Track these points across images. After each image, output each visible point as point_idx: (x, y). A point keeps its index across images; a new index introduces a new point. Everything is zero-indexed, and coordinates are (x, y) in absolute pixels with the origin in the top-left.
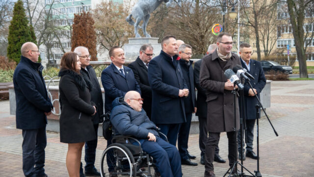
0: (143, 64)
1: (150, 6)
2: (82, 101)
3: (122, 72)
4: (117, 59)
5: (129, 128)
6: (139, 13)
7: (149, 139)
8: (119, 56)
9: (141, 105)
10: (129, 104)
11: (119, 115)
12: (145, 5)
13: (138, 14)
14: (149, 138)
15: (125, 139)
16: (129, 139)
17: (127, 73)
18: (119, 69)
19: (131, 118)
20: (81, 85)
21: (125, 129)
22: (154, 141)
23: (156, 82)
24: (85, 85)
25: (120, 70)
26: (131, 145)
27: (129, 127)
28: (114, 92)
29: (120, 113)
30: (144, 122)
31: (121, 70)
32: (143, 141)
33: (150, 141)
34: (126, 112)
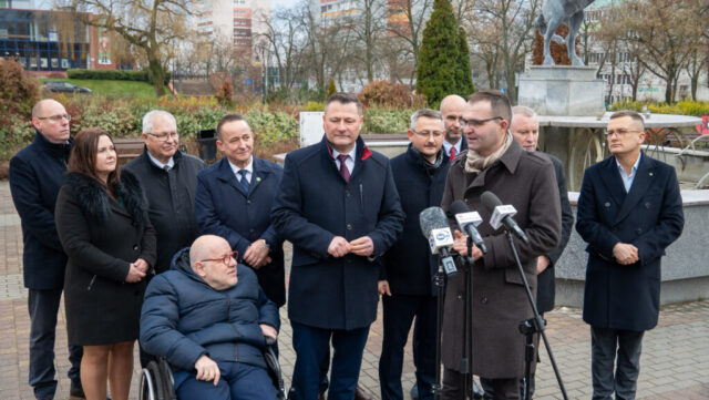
7: (198, 377)
11: (151, 298)
17: (259, 179)
18: (235, 169)
22: (212, 381)
23: (276, 214)
25: (240, 172)
27: (154, 336)
29: (156, 294)
31: (242, 172)
32: (183, 377)
33: (200, 380)
34: (169, 293)
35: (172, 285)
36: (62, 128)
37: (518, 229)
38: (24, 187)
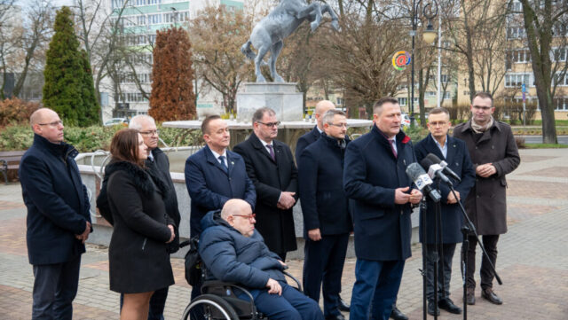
0: (261, 144)
1: (283, 27)
2: (147, 218)
3: (223, 161)
4: (215, 138)
5: (234, 270)
6: (263, 40)
7: (270, 291)
8: (219, 133)
9: (253, 226)
10: (231, 224)
11: (216, 245)
12: (274, 26)
13: (261, 42)
14: (269, 288)
15: (225, 287)
16: (232, 289)
17: (233, 163)
18: (217, 155)
19: (236, 251)
20: (146, 188)
21: (226, 271)
22: (278, 294)
24: (153, 189)
26: (234, 299)
28: (203, 198)
29: (217, 242)
30: (259, 257)
31: (221, 158)
32: (257, 293)
33: (271, 294)
34: (227, 240)
35: (229, 234)
36: (59, 132)
37: (454, 174)
38: (42, 179)
